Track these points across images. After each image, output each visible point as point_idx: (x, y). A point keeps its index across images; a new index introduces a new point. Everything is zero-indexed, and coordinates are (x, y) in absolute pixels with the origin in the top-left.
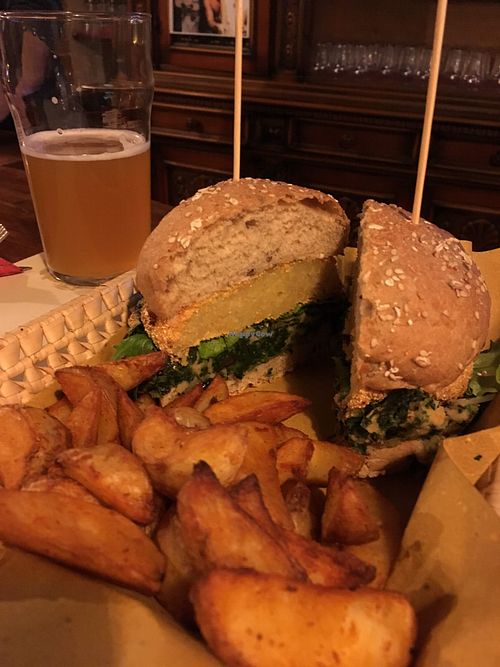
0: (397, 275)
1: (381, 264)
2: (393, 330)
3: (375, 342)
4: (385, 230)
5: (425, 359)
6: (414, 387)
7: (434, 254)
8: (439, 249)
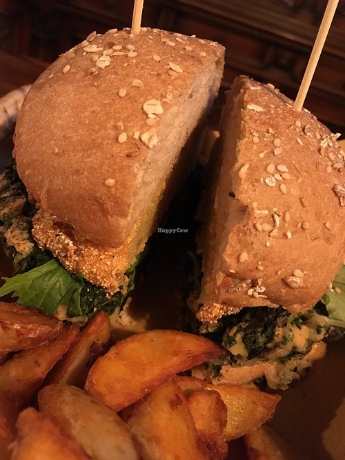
0: (281, 173)
1: (262, 155)
2: (268, 244)
3: (244, 257)
4: (265, 113)
5: (298, 280)
6: (276, 306)
7: (319, 151)
8: (324, 144)
